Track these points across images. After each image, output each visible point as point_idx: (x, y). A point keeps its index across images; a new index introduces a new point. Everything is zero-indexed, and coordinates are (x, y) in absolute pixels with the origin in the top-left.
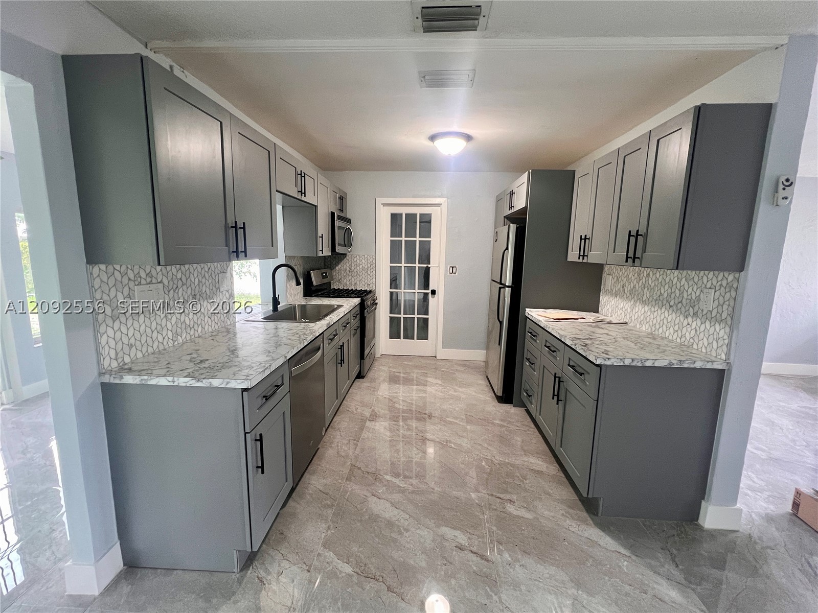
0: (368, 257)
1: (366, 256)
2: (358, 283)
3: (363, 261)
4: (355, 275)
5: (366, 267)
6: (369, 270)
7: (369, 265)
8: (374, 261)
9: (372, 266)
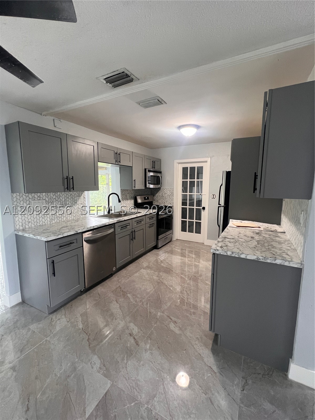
0: (170, 190)
1: (169, 189)
2: (166, 202)
3: (168, 192)
4: (164, 198)
5: (169, 194)
6: (171, 196)
7: (171, 194)
8: (173, 191)
9: (172, 194)
